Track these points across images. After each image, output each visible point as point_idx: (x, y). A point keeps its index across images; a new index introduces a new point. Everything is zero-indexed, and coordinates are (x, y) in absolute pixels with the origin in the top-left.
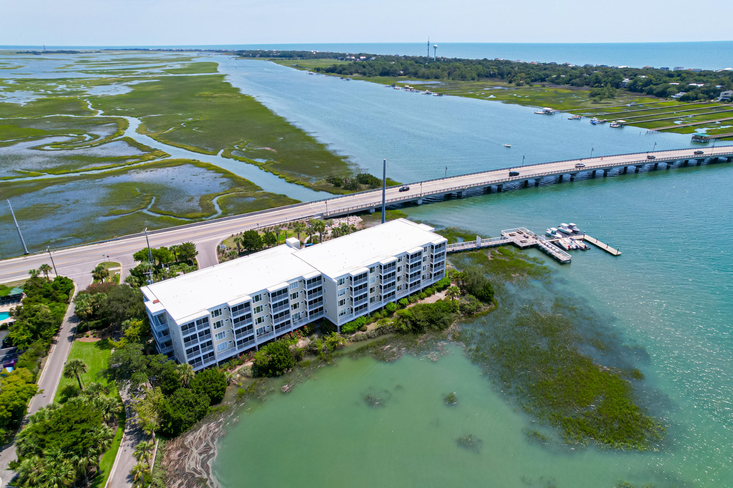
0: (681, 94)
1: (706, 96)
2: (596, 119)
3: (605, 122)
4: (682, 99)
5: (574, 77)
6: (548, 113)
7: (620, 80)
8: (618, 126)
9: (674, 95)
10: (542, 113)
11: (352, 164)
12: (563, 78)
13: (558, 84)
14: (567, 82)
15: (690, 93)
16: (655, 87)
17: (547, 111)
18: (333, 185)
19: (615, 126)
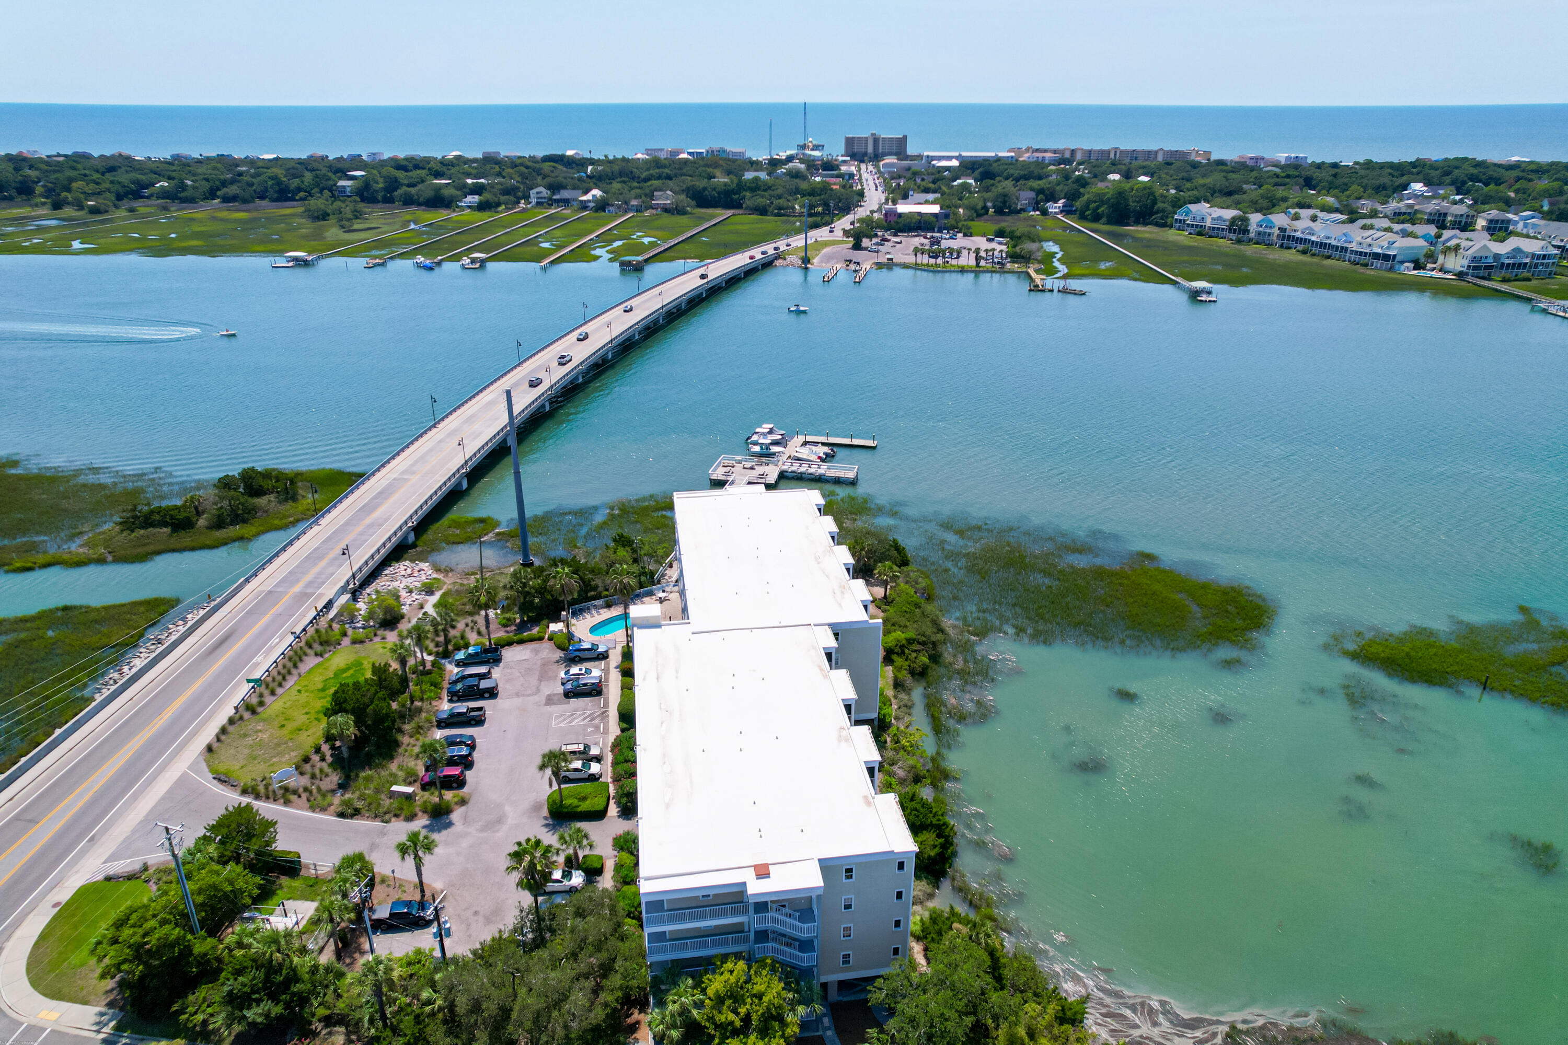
0: (475, 199)
1: (512, 198)
2: (420, 259)
3: (442, 260)
4: (482, 207)
5: (218, 183)
6: (302, 263)
7: (331, 183)
8: (478, 265)
9: (460, 201)
10: (291, 264)
11: (78, 473)
12: (194, 188)
13: (191, 200)
14: (212, 194)
15: (487, 196)
16: (413, 190)
17: (296, 259)
18: (167, 530)
19: (471, 266)
